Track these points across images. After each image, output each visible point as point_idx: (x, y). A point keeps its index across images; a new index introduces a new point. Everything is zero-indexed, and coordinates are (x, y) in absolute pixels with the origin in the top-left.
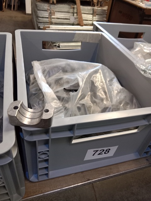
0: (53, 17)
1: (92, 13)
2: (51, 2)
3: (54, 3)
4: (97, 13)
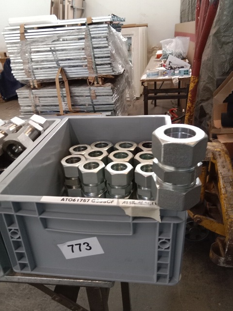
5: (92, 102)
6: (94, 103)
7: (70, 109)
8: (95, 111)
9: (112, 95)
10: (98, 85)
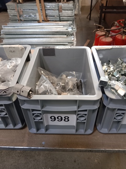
2: (18, 2)
3: (20, 2)
4: (63, 9)
5: (59, 15)
6: (61, 15)
7: (44, 19)
8: (60, 21)
9: (73, 10)
10: (64, 2)
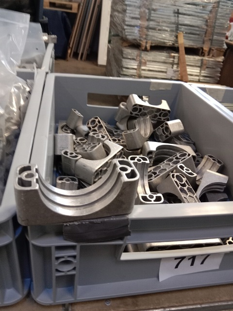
0: (143, 68)
1: (199, 65)
